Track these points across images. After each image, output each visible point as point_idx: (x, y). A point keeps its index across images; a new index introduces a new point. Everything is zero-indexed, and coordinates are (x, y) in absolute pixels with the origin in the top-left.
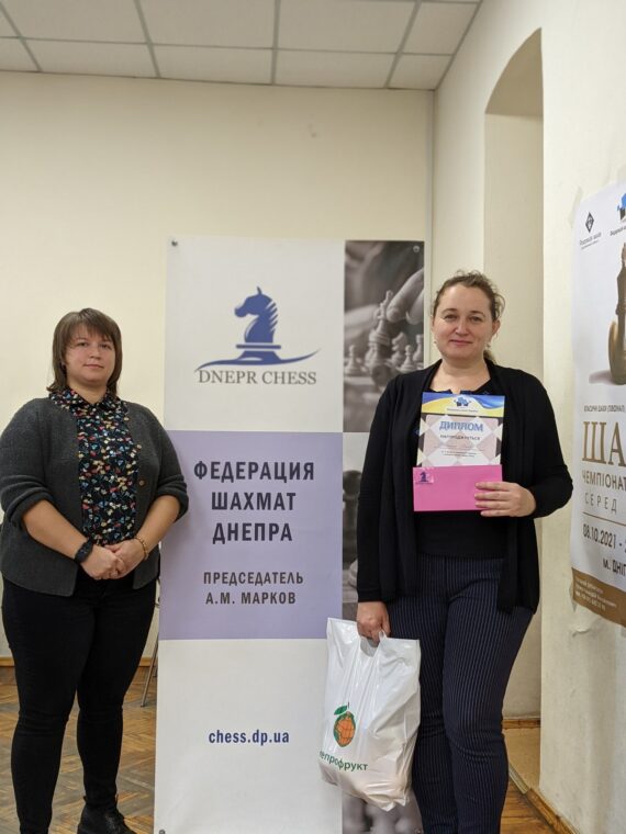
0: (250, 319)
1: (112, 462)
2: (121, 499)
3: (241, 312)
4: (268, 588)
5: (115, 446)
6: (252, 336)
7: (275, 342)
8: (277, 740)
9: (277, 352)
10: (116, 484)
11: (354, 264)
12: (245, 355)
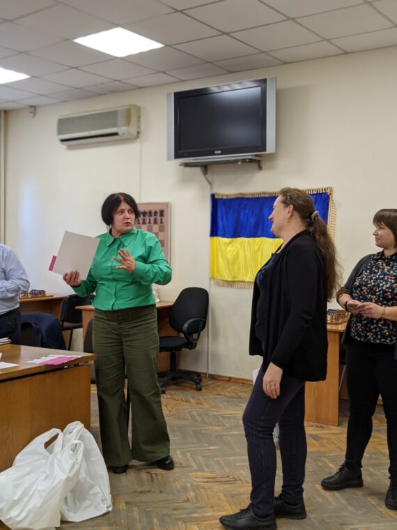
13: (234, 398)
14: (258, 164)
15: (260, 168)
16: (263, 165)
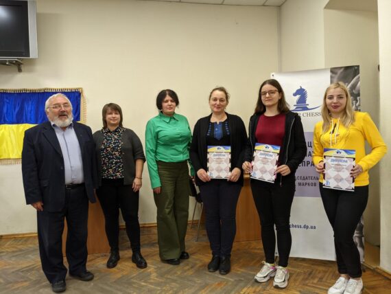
0: (298, 96)
1: (113, 148)
2: (117, 158)
3: (295, 95)
4: (307, 181)
5: (114, 143)
6: (299, 102)
7: (307, 103)
8: (312, 228)
9: (308, 106)
10: (115, 154)
11: (334, 75)
12: (297, 108)
13: (16, 251)
14: (19, 67)
15: (20, 70)
16: (23, 68)
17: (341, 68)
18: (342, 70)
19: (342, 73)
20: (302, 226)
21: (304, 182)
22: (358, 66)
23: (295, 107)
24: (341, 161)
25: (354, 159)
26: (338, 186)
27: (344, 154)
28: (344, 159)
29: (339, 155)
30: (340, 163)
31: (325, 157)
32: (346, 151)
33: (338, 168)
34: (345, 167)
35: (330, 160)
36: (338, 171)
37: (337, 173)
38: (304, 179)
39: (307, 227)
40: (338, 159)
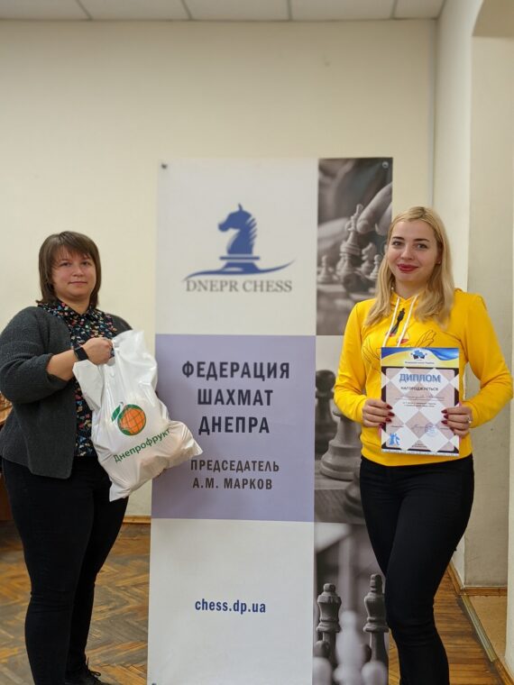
0: (232, 233)
3: (223, 227)
4: (248, 475)
6: (233, 248)
7: (256, 252)
8: (255, 610)
9: (256, 263)
11: (327, 180)
12: (229, 265)
17: (347, 160)
18: (348, 167)
19: (347, 174)
20: (230, 606)
21: (241, 476)
22: (390, 160)
23: (224, 263)
24: (425, 378)
25: (456, 371)
26: (419, 444)
27: (431, 358)
28: (432, 372)
29: (419, 362)
30: (425, 384)
31: (384, 369)
32: (436, 352)
33: (419, 398)
34: (434, 393)
35: (398, 377)
36: (419, 405)
37: (414, 410)
38: (240, 469)
39: (240, 607)
40: (418, 372)
